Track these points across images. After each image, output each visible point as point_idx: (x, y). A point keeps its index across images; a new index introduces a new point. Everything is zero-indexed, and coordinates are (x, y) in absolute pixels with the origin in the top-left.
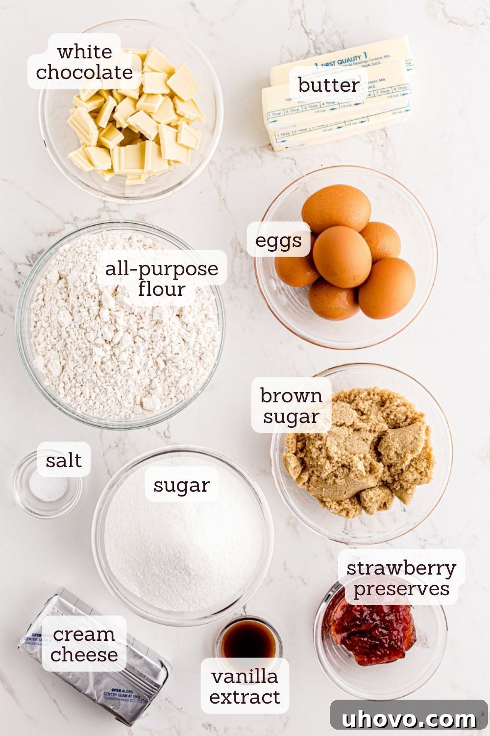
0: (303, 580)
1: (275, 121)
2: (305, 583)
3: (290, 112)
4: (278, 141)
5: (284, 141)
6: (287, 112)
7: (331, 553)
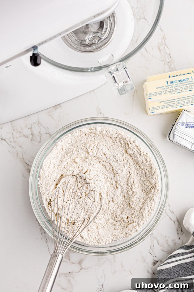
0: (130, 272)
1: (150, 98)
2: (132, 274)
3: (158, 94)
4: (151, 112)
5: (154, 112)
6: (157, 94)
7: (144, 259)
